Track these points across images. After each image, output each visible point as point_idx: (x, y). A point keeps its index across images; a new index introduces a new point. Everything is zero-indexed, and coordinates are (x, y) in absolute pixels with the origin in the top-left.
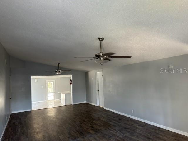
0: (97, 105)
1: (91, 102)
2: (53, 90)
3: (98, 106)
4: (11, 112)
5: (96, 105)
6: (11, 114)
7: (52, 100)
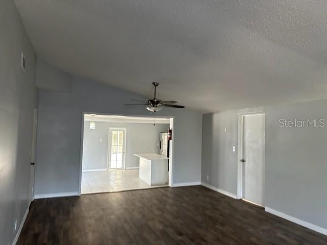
0: (239, 196)
1: (217, 186)
2: (122, 147)
3: (239, 198)
4: (34, 196)
5: (235, 197)
6: (33, 200)
7: (118, 169)
